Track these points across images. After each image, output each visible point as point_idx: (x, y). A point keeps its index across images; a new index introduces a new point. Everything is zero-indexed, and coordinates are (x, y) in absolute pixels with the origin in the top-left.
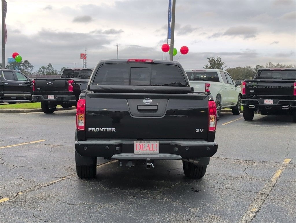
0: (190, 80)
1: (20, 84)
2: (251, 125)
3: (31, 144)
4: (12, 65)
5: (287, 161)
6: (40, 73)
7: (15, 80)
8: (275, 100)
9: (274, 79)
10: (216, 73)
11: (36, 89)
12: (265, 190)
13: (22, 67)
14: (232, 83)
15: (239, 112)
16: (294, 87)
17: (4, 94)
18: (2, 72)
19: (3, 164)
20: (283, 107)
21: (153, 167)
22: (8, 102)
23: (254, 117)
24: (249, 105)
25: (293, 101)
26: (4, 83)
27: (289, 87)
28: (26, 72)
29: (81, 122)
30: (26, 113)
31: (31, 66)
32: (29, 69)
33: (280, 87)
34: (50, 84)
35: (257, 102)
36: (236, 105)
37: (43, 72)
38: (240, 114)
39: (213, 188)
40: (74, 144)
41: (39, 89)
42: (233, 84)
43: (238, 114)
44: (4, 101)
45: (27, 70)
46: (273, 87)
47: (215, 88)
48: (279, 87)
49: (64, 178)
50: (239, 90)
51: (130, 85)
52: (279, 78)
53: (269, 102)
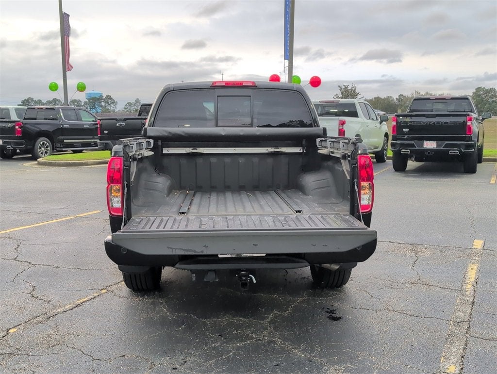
0: (321, 115)
1: (85, 126)
2: (406, 179)
3: (78, 219)
4: (91, 101)
5: (478, 244)
6: (126, 110)
7: (78, 121)
8: (440, 142)
9: (436, 111)
10: (353, 105)
11: (102, 133)
12: (461, 313)
13: (103, 104)
14: (375, 119)
15: (384, 158)
16: (467, 122)
17: (64, 139)
18: (60, 110)
19: (15, 259)
20: (451, 153)
21: (255, 282)
22: (72, 151)
23: (407, 167)
24: (402, 149)
25: (466, 143)
26: (63, 125)
27: (459, 123)
28: (108, 109)
29: (116, 199)
30: (90, 166)
31: (114, 102)
32: (113, 105)
33: (447, 123)
34: (121, 125)
35: (413, 145)
36: (381, 149)
37: (130, 109)
38: (387, 161)
39: (365, 309)
40: (104, 243)
41: (106, 132)
42: (377, 120)
43: (384, 161)
44: (64, 149)
45: (109, 108)
46: (437, 123)
47: (353, 126)
48: (445, 123)
49: (104, 291)
50: (386, 128)
51: (217, 126)
52: (444, 111)
53: (430, 145)
